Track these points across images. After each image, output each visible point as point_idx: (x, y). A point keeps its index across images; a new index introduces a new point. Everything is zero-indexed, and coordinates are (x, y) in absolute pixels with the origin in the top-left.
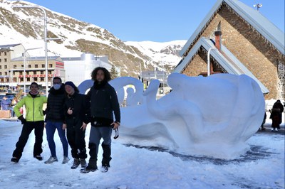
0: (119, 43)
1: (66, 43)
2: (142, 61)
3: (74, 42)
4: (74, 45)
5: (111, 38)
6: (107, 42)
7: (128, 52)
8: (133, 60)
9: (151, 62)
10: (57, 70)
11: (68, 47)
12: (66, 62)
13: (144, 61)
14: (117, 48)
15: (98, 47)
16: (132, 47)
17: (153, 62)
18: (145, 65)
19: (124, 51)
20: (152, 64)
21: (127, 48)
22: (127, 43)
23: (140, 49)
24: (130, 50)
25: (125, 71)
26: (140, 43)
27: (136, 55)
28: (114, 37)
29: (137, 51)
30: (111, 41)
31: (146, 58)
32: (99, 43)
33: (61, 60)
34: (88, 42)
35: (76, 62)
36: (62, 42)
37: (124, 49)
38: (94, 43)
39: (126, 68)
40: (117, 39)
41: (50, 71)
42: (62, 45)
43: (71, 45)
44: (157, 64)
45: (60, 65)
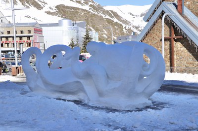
0: (98, 8)
1: (46, 8)
2: (121, 25)
3: (54, 8)
4: (54, 11)
5: (90, 3)
6: (87, 7)
7: (108, 17)
8: (112, 24)
9: (131, 27)
10: (35, 36)
11: (49, 13)
12: (44, 29)
13: (124, 25)
14: (96, 13)
15: (77, 12)
16: (112, 11)
17: (133, 27)
18: (124, 30)
19: (103, 16)
20: (132, 29)
21: (107, 12)
22: (107, 8)
23: (119, 14)
24: (110, 15)
25: (105, 36)
26: (119, 7)
27: (115, 20)
28: (93, 2)
29: (116, 15)
30: (91, 5)
31: (126, 22)
32: (78, 9)
33: (39, 26)
34: (68, 7)
35: (54, 27)
36: (42, 8)
37: (103, 13)
38: (74, 8)
39: (106, 33)
40: (96, 4)
41: (29, 37)
42: (42, 11)
43: (51, 11)
44: (137, 28)
45: (39, 31)
